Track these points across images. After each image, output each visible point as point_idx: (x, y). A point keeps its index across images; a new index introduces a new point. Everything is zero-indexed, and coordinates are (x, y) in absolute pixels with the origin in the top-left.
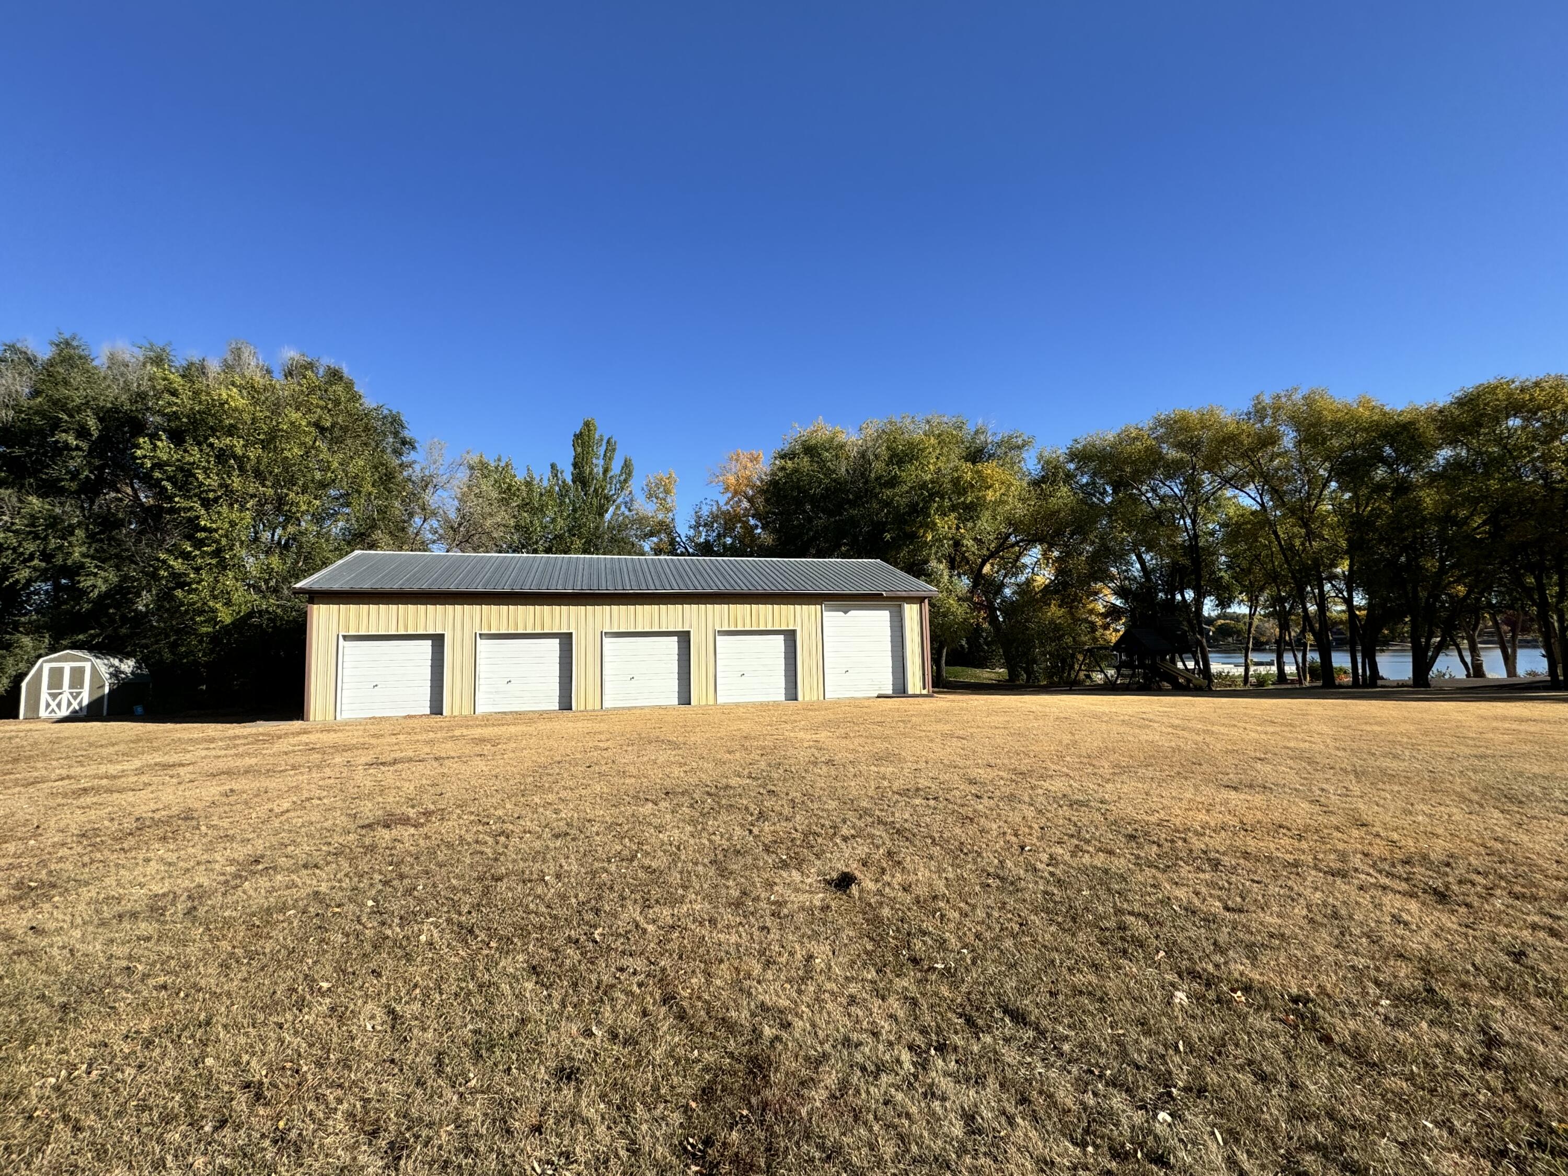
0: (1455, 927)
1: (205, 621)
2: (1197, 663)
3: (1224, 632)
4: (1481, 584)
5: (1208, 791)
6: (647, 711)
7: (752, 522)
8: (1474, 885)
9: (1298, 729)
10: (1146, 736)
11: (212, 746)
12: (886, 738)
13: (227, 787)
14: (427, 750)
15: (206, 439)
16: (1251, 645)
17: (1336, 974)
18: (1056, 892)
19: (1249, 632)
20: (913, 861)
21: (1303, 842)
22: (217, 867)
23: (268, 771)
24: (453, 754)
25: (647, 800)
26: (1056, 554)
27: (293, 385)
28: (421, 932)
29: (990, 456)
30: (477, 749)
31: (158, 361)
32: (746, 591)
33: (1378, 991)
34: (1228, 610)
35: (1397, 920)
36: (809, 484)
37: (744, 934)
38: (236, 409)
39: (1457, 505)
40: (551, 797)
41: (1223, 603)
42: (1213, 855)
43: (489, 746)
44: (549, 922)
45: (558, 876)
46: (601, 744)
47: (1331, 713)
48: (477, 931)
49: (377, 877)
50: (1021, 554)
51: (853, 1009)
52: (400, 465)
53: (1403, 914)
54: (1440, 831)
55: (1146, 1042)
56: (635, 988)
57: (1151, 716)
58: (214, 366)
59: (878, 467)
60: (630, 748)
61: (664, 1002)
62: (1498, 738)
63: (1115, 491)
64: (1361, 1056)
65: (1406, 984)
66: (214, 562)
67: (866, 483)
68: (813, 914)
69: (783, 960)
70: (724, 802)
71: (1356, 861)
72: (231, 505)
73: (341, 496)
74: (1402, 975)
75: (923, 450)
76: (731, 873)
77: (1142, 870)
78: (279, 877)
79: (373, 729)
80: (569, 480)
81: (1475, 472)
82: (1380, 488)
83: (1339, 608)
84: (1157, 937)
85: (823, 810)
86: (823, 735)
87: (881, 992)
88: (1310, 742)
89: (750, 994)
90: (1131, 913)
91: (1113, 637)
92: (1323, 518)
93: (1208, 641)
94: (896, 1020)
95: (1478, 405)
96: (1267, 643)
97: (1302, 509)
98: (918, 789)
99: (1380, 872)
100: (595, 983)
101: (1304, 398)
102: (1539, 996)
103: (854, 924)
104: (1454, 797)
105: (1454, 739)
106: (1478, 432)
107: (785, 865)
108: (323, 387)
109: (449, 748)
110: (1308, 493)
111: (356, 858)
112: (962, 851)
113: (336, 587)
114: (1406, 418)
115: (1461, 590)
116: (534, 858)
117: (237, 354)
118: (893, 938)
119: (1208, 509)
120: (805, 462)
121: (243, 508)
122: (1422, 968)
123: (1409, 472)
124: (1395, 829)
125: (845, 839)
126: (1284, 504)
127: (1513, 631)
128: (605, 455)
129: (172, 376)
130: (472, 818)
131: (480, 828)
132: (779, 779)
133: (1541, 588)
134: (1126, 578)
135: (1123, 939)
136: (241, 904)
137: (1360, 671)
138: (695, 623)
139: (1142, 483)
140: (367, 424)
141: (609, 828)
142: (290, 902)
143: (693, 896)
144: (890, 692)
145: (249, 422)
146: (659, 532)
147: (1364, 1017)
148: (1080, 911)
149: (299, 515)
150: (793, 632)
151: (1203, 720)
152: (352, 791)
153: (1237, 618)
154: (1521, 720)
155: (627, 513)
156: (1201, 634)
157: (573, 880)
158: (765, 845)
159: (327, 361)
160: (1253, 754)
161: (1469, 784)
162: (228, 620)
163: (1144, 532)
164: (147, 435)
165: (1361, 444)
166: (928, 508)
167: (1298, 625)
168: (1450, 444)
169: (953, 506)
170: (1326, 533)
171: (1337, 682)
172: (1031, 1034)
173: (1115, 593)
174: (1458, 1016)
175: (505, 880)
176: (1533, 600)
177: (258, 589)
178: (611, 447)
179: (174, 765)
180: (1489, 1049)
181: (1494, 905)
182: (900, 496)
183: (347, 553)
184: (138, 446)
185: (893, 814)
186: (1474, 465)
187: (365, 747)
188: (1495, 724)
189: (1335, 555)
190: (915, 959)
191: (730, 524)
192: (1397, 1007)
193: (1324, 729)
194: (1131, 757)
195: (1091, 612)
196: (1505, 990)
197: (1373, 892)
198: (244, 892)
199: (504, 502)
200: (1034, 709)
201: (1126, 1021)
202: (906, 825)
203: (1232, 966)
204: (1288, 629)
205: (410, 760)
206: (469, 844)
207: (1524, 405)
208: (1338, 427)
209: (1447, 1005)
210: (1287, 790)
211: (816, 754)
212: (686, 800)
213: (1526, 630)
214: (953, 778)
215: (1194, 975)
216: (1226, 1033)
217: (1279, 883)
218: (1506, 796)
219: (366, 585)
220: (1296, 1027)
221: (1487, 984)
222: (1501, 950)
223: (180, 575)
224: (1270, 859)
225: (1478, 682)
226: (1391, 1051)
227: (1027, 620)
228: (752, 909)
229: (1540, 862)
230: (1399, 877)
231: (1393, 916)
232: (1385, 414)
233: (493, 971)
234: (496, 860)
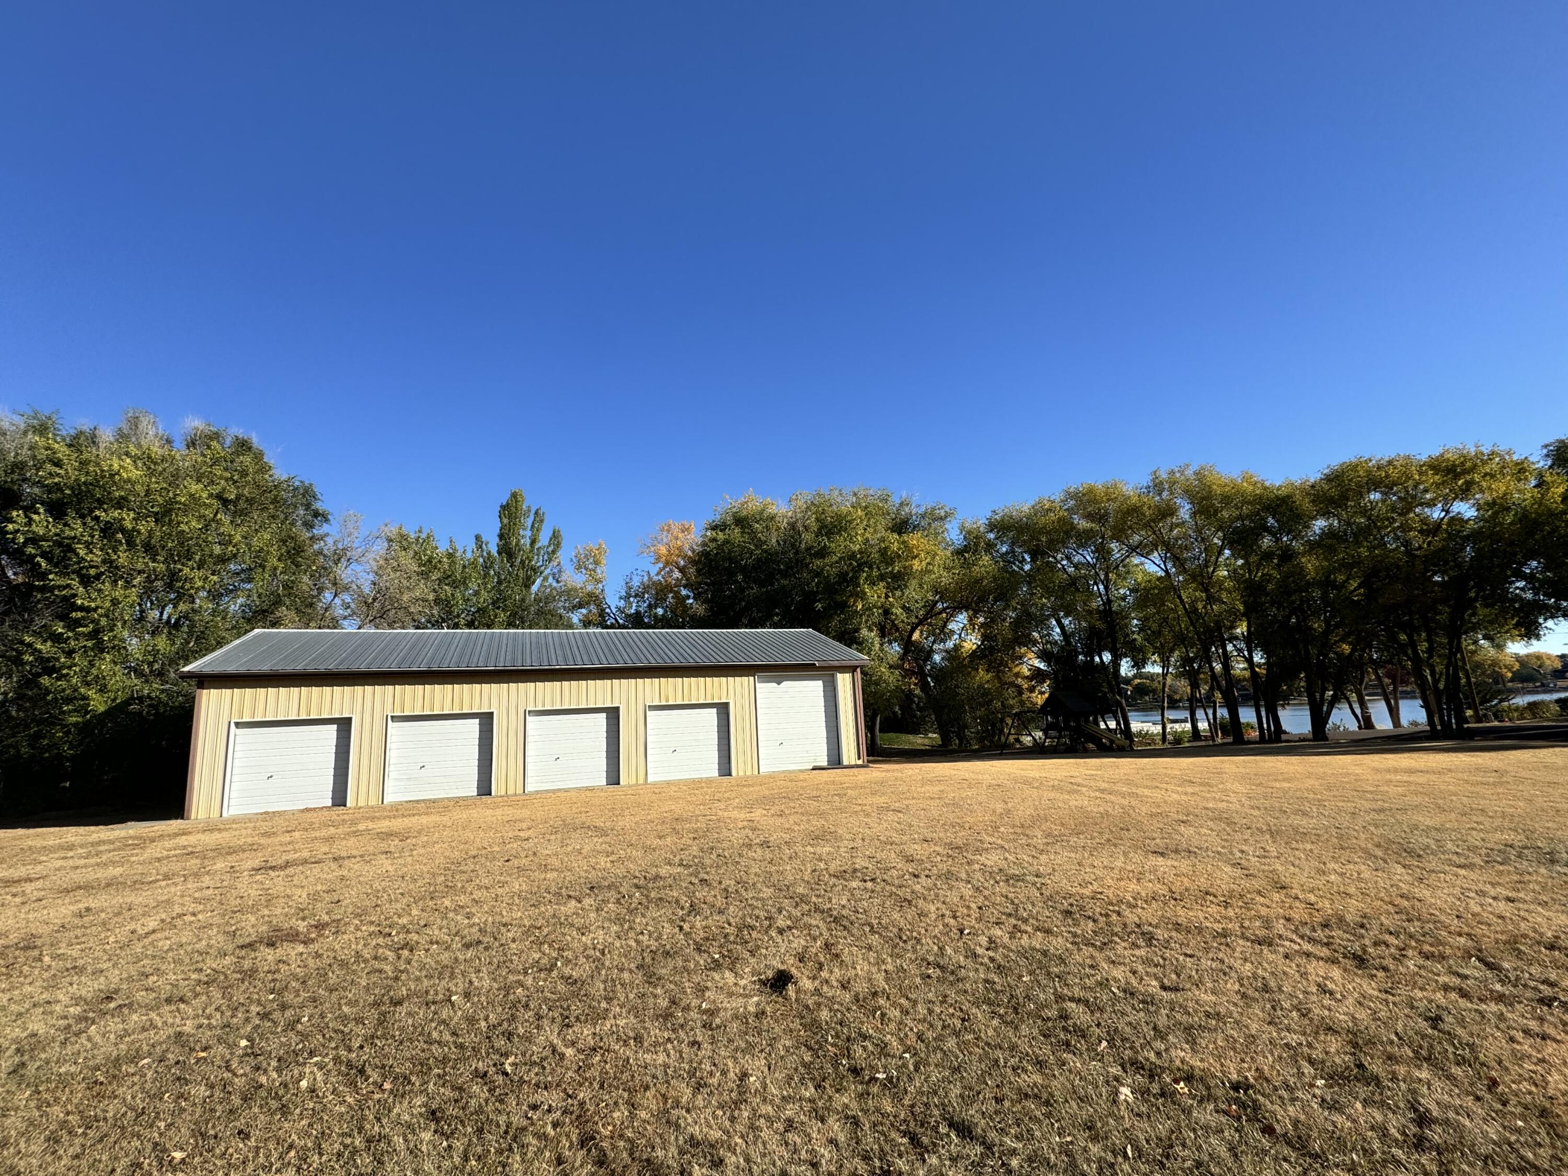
0: (1376, 993)
1: (75, 711)
2: (1118, 723)
3: (1141, 690)
4: (1362, 642)
5: (1137, 857)
6: (573, 794)
7: (684, 592)
8: (1387, 946)
9: (1215, 789)
10: (1075, 801)
11: (71, 854)
12: (821, 815)
13: (81, 906)
14: (325, 849)
15: (91, 511)
16: (1166, 704)
17: (1272, 1055)
18: (996, 980)
19: (1164, 692)
20: (850, 952)
21: (1230, 909)
22: (58, 1008)
23: (135, 882)
24: (355, 852)
25: (570, 897)
26: (981, 620)
27: (195, 456)
28: (301, 1076)
29: (915, 527)
30: (383, 846)
31: (42, 430)
32: (677, 663)
33: (1312, 1071)
34: (1143, 670)
35: (1323, 990)
36: (741, 555)
37: (672, 1052)
38: (129, 480)
39: (1334, 570)
40: (463, 899)
41: (1138, 664)
42: (1146, 928)
43: (397, 842)
44: (454, 1053)
45: (467, 995)
46: (522, 834)
47: (1242, 770)
48: (369, 1071)
49: (254, 1009)
50: (948, 620)
51: (790, 1135)
52: (311, 538)
53: (1328, 983)
54: (1352, 890)
55: (1095, 1149)
56: (549, 1129)
57: (1079, 780)
58: (106, 435)
59: (808, 537)
60: (553, 837)
61: (582, 1144)
62: (1392, 790)
63: (1033, 560)
64: (1304, 1147)
65: (1338, 1060)
66: (89, 644)
67: (797, 553)
68: (747, 1023)
69: (714, 1081)
70: (653, 895)
71: (1280, 927)
72: (116, 582)
73: (243, 570)
74: (1333, 1050)
75: (850, 522)
76: (659, 979)
77: (1079, 950)
78: (135, 1017)
79: (265, 826)
80: (494, 552)
81: (1347, 540)
82: (1267, 556)
83: (1241, 666)
84: (1098, 1025)
85: (758, 899)
86: (758, 814)
87: (820, 1113)
88: (1227, 801)
89: (678, 1126)
90: (1072, 999)
91: (1039, 700)
92: (1220, 583)
93: (1127, 700)
94: (837, 1145)
95: (1344, 481)
96: (1180, 701)
97: (1202, 575)
98: (855, 871)
99: (1302, 937)
100: (503, 1128)
101: (1195, 473)
102: (1458, 1064)
103: (791, 1031)
104: (1360, 854)
105: (1355, 793)
106: (1345, 505)
107: (717, 966)
108: (229, 457)
109: (351, 845)
110: (1205, 560)
111: (231, 986)
112: (901, 938)
113: (231, 668)
114: (1283, 492)
115: (1346, 648)
116: (440, 973)
117: (135, 423)
118: (832, 1045)
119: (1119, 575)
120: (736, 534)
121: (128, 584)
122: (1350, 1042)
123: (1291, 540)
124: (1312, 891)
125: (781, 932)
126: (1185, 571)
127: (1394, 683)
128: (533, 526)
129: (56, 446)
130: (372, 928)
131: (381, 940)
132: (711, 867)
133: (1413, 644)
134: (1047, 642)
135: (1065, 1029)
136: (83, 1055)
137: (1265, 726)
138: (624, 701)
139: (1057, 551)
140: (276, 496)
141: (527, 932)
142: (145, 1048)
143: (618, 1009)
144: (825, 764)
145: (143, 494)
146: (588, 603)
147: (1302, 1100)
148: (1021, 1000)
149: (192, 592)
150: (726, 705)
151: (1129, 782)
152: (233, 903)
153: (1151, 677)
154: (1410, 771)
155: (555, 584)
156: (1120, 696)
157: (483, 998)
158: (696, 943)
159: (235, 431)
160: (1176, 817)
161: (1372, 839)
162: (102, 709)
163: (1062, 598)
164: (22, 508)
165: (1248, 516)
166: (857, 578)
167: (1206, 683)
168: (1324, 515)
169: (881, 575)
170: (1224, 596)
171: (1246, 737)
172: (979, 1149)
173: (1038, 657)
174: (1389, 1093)
175: (406, 1004)
176: (1407, 655)
177: (139, 673)
178: (539, 518)
179: (19, 881)
180: (1421, 1128)
181: (1408, 968)
182: (830, 566)
183: (247, 632)
184: (11, 520)
185: (830, 899)
186: (1346, 534)
187: (253, 848)
188: (1388, 777)
189: (1235, 617)
190: (855, 1068)
191: (661, 595)
192: (1331, 1087)
193: (1237, 787)
194: (1062, 824)
195: (1017, 675)
196: (1428, 1059)
197: (1298, 960)
198: (89, 1039)
199: (424, 575)
200: (967, 776)
201: (1074, 1127)
202: (844, 912)
203: (1173, 1053)
204: (1198, 687)
205: (305, 862)
206: (366, 961)
207: (1381, 482)
208: (1227, 500)
209: (1377, 1080)
210: (1210, 853)
211: (750, 834)
212: (612, 895)
213: (1405, 682)
214: (891, 857)
215: (1136, 1065)
216: (1173, 1132)
217: (1211, 955)
218: (1405, 851)
219: (265, 667)
220: (1239, 1119)
221: (1411, 1054)
222: (1420, 1015)
223: (48, 660)
224: (1200, 930)
225: (1367, 733)
226: (1332, 1137)
227: (957, 686)
228: (681, 1021)
229: (1443, 918)
230: (1320, 942)
231: (1319, 985)
232: (1265, 489)
233: (385, 1121)
234: (397, 979)
